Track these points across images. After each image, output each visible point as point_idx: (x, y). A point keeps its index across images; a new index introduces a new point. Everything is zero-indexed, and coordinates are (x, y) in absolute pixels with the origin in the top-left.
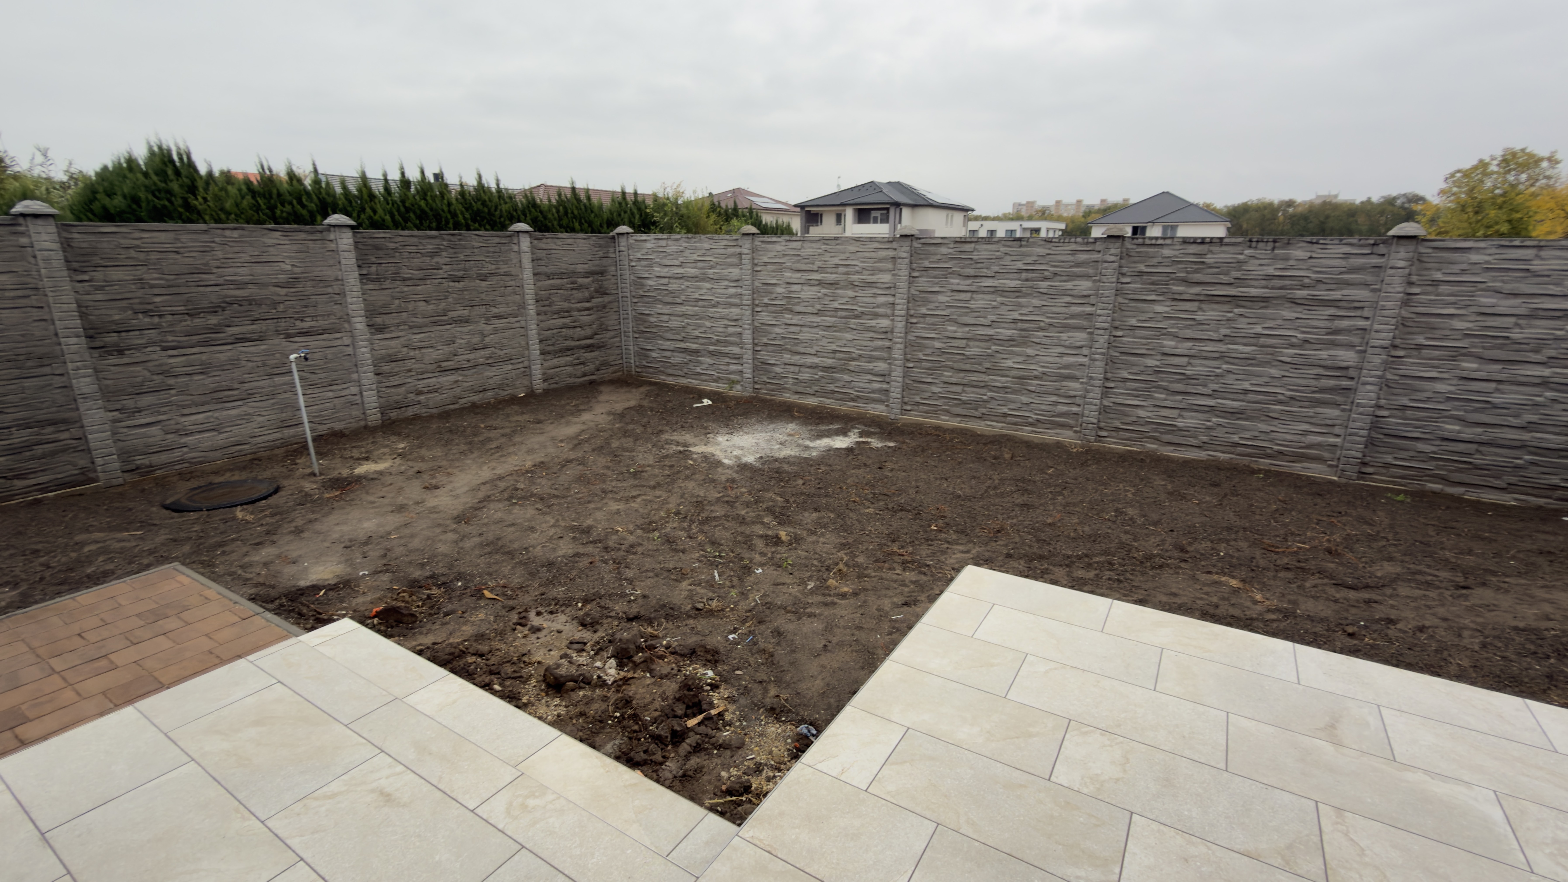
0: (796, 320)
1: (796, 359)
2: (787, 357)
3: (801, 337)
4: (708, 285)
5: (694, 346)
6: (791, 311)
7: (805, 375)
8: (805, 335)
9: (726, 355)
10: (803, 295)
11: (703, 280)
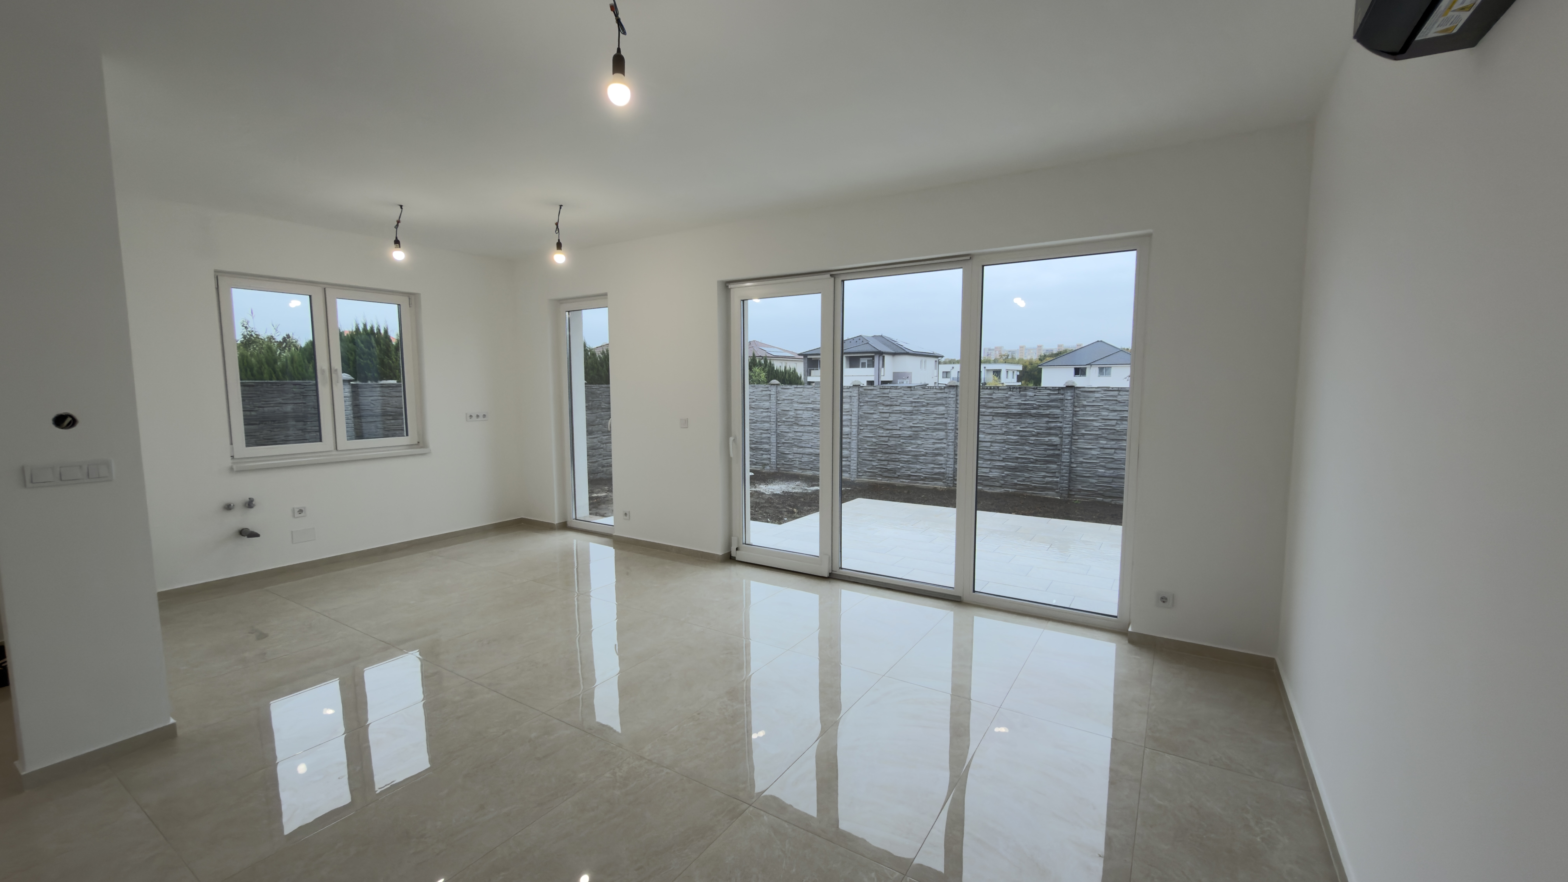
0: (800, 429)
1: (800, 450)
2: (795, 449)
3: (802, 438)
6: (797, 424)
8: (805, 437)
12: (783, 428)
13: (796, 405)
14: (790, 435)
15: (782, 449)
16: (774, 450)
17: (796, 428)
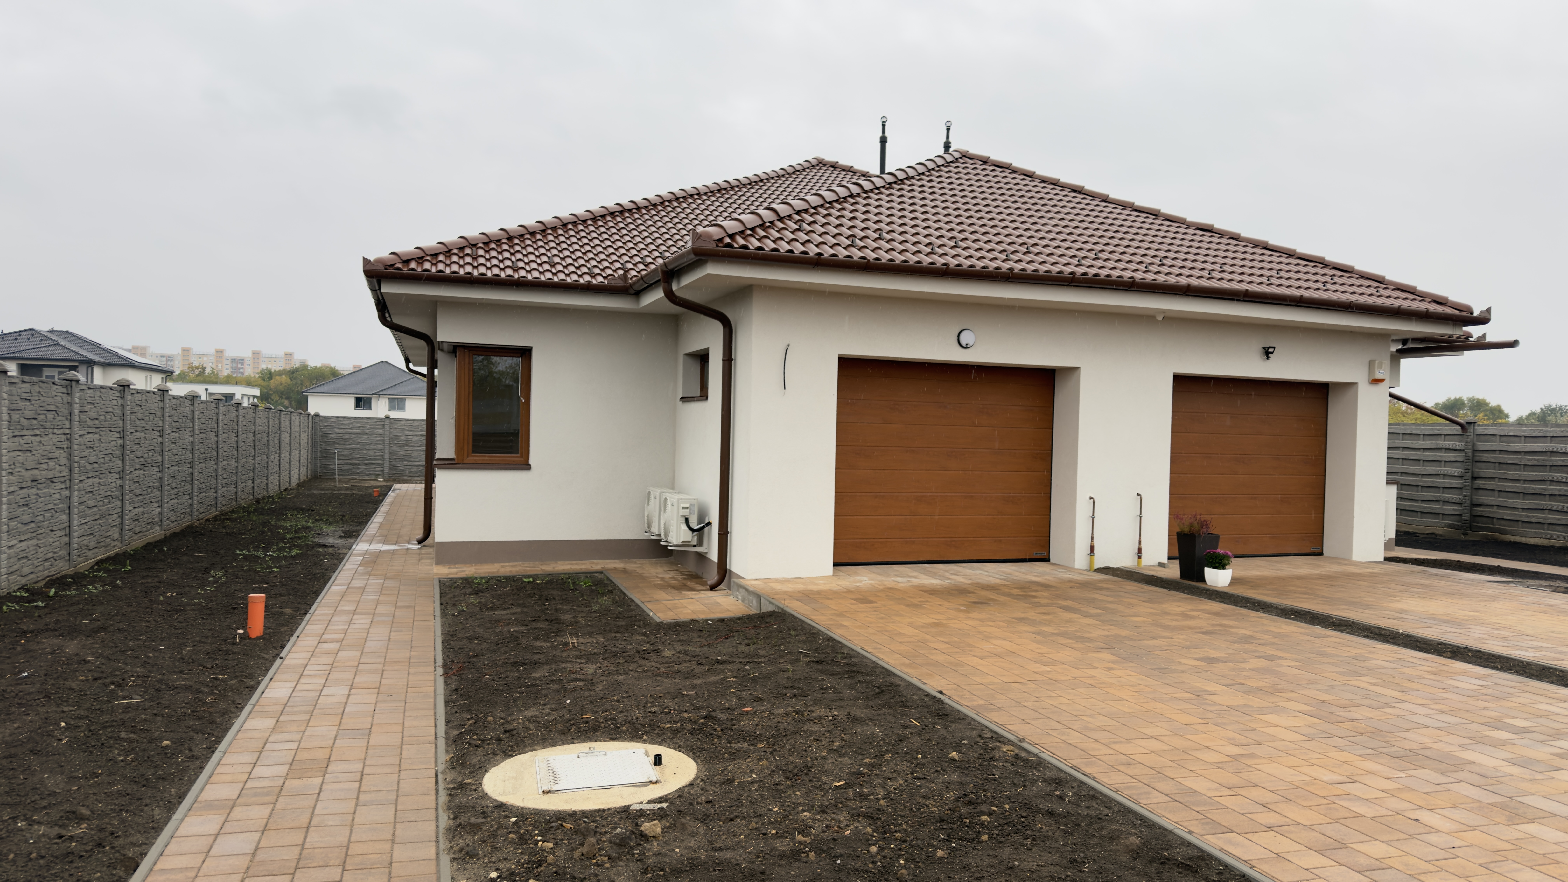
0: (410, 449)
1: (410, 463)
2: (406, 463)
3: (413, 455)
4: (365, 436)
5: (357, 462)
6: (407, 445)
7: (415, 469)
8: (415, 454)
9: (374, 464)
10: (413, 440)
11: (363, 434)
12: (395, 448)
13: (407, 432)
14: (401, 453)
15: (394, 463)
16: (387, 464)
17: (406, 448)
